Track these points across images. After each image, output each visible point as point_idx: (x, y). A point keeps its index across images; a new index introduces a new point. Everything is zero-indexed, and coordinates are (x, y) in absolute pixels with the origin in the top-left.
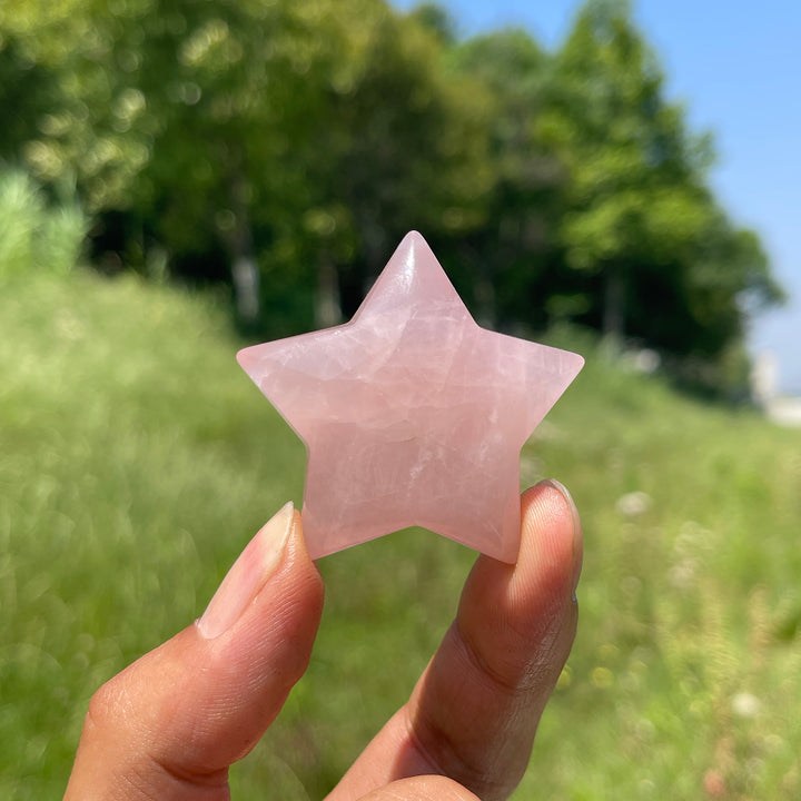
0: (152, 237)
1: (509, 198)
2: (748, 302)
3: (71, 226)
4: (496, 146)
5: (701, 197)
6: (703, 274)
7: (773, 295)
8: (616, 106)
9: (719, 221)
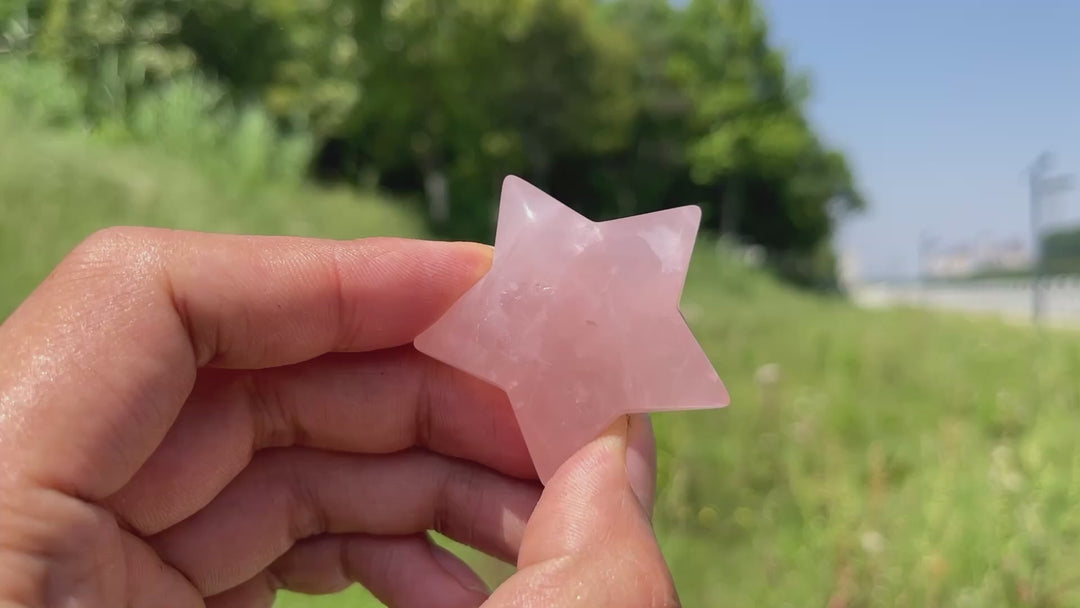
0: (363, 159)
1: (647, 126)
2: (835, 208)
3: (300, 149)
4: (637, 81)
5: (800, 124)
6: (801, 186)
7: (855, 202)
8: (732, 51)
9: (813, 143)
